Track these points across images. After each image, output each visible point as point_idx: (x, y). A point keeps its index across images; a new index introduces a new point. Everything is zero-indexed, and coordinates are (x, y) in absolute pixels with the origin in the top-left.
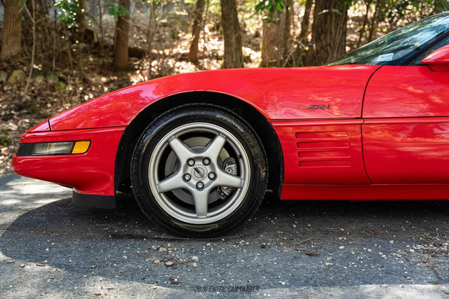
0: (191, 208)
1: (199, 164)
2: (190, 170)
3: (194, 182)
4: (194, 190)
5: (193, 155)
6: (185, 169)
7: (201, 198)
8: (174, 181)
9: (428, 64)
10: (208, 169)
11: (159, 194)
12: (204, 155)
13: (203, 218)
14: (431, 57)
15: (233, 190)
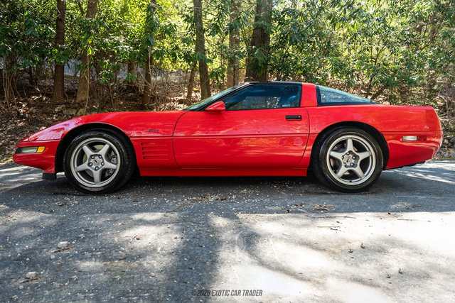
0: (91, 179)
1: (97, 158)
2: (92, 161)
3: (94, 167)
4: (93, 171)
5: (93, 153)
6: (90, 160)
7: (97, 175)
8: (84, 166)
9: (208, 111)
10: (101, 160)
11: (76, 173)
12: (98, 153)
13: (98, 185)
14: (209, 108)
15: (114, 170)
